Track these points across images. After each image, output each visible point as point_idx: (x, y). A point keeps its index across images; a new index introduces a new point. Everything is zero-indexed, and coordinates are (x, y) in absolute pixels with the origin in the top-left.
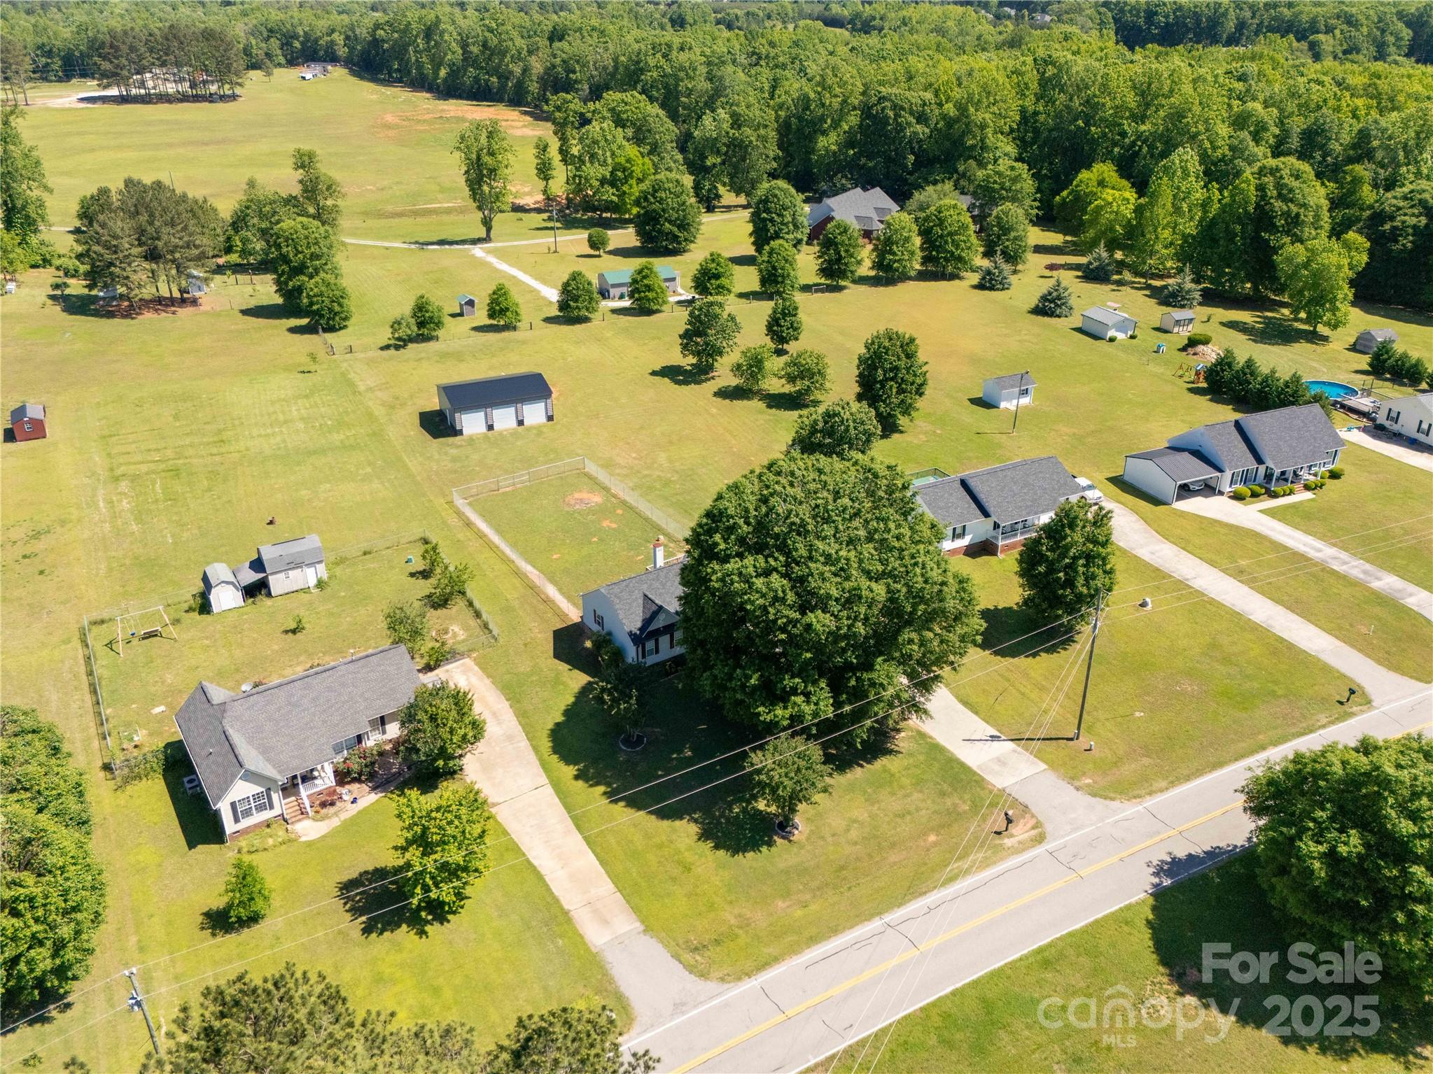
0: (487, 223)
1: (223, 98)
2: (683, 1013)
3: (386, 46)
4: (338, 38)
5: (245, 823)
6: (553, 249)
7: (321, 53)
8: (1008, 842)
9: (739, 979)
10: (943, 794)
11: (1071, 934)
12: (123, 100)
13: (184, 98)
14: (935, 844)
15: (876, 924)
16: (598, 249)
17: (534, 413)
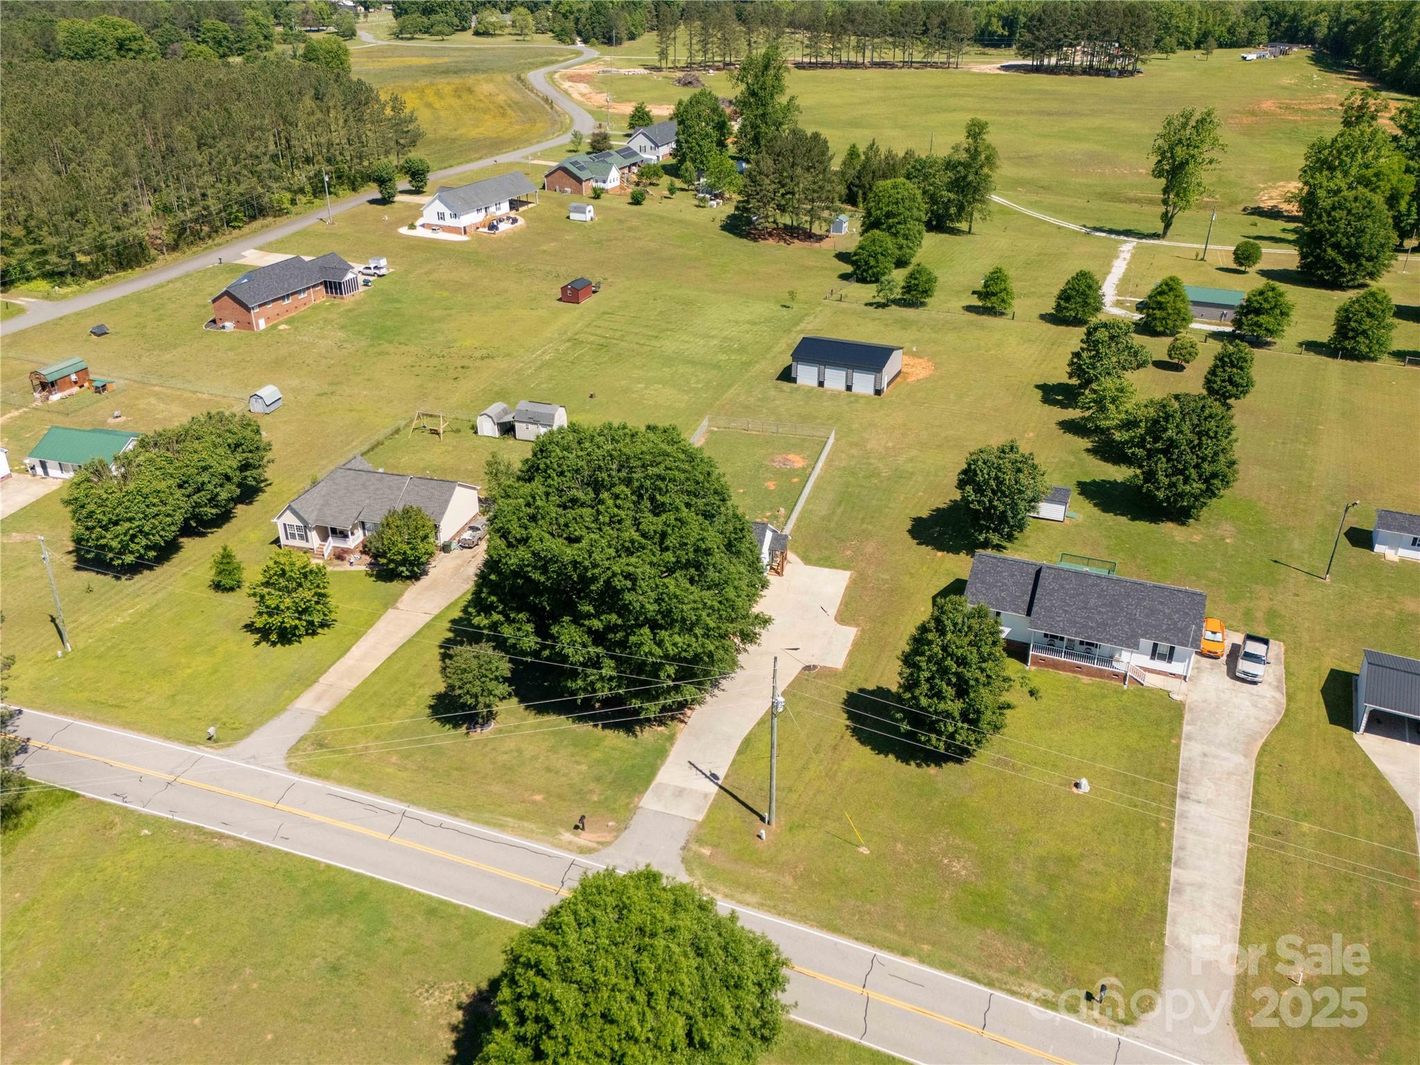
0: (1167, 220)
1: (1122, 73)
2: (248, 763)
3: (1352, 28)
4: (1324, 19)
5: (291, 542)
6: (1201, 256)
7: (1301, 34)
8: (568, 836)
9: (295, 771)
10: (598, 779)
11: (477, 913)
12: (1037, 69)
13: (1089, 71)
14: (534, 802)
15: (402, 807)
16: (1241, 265)
17: (863, 383)
